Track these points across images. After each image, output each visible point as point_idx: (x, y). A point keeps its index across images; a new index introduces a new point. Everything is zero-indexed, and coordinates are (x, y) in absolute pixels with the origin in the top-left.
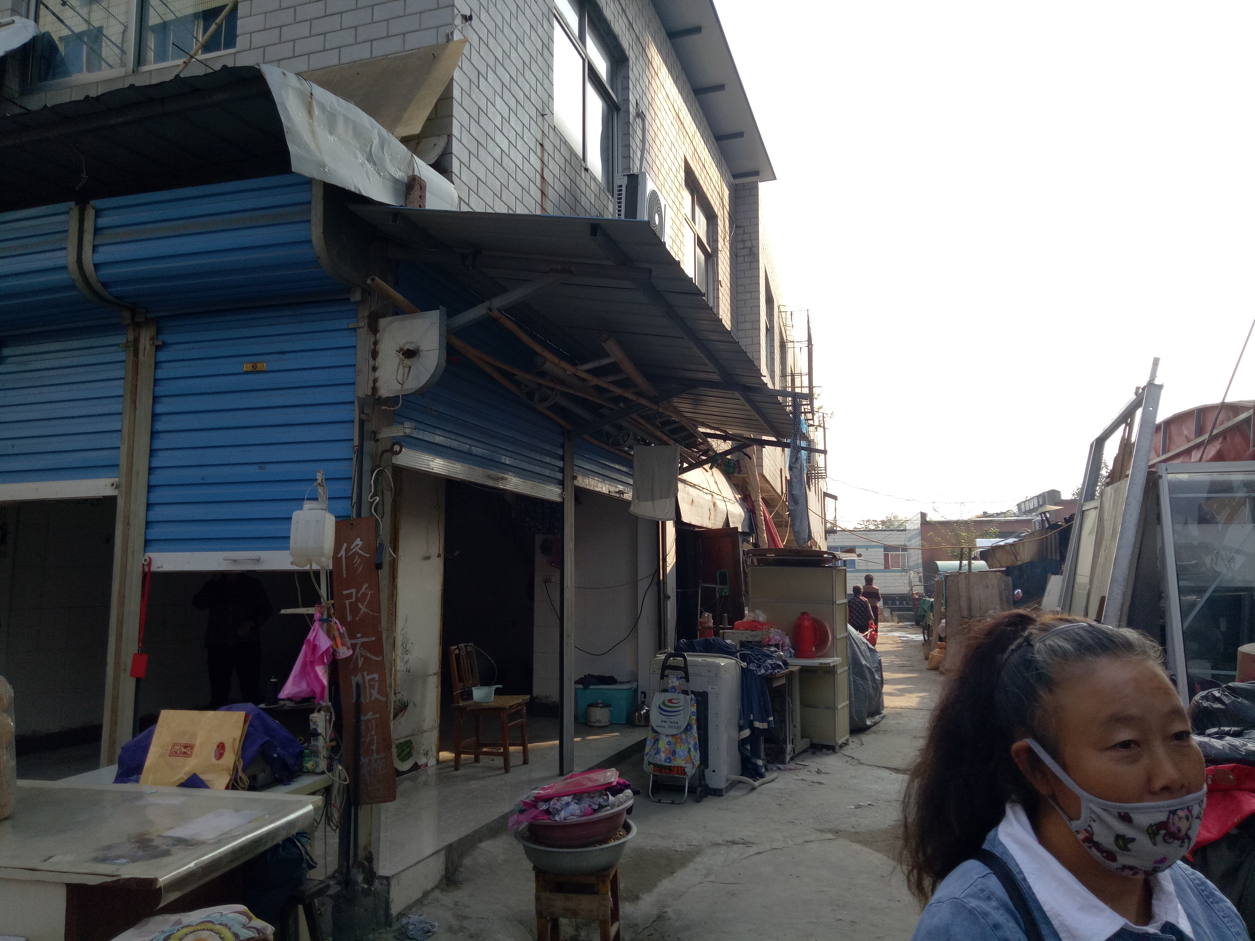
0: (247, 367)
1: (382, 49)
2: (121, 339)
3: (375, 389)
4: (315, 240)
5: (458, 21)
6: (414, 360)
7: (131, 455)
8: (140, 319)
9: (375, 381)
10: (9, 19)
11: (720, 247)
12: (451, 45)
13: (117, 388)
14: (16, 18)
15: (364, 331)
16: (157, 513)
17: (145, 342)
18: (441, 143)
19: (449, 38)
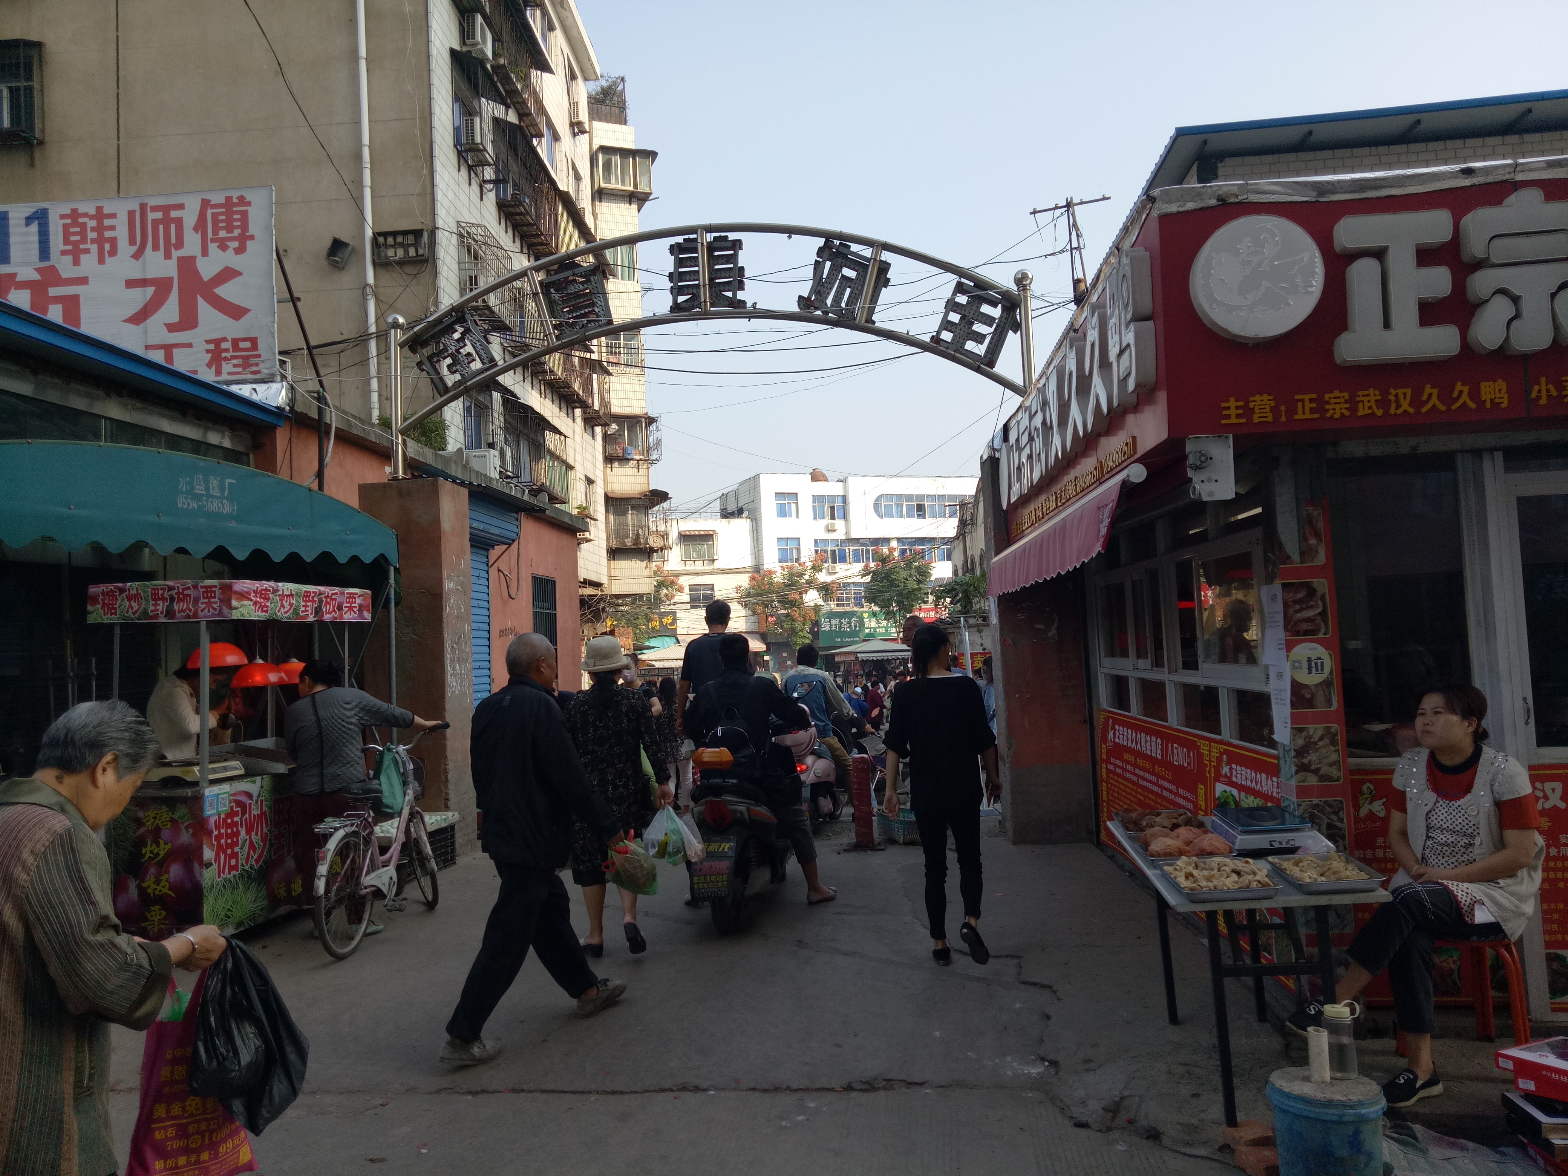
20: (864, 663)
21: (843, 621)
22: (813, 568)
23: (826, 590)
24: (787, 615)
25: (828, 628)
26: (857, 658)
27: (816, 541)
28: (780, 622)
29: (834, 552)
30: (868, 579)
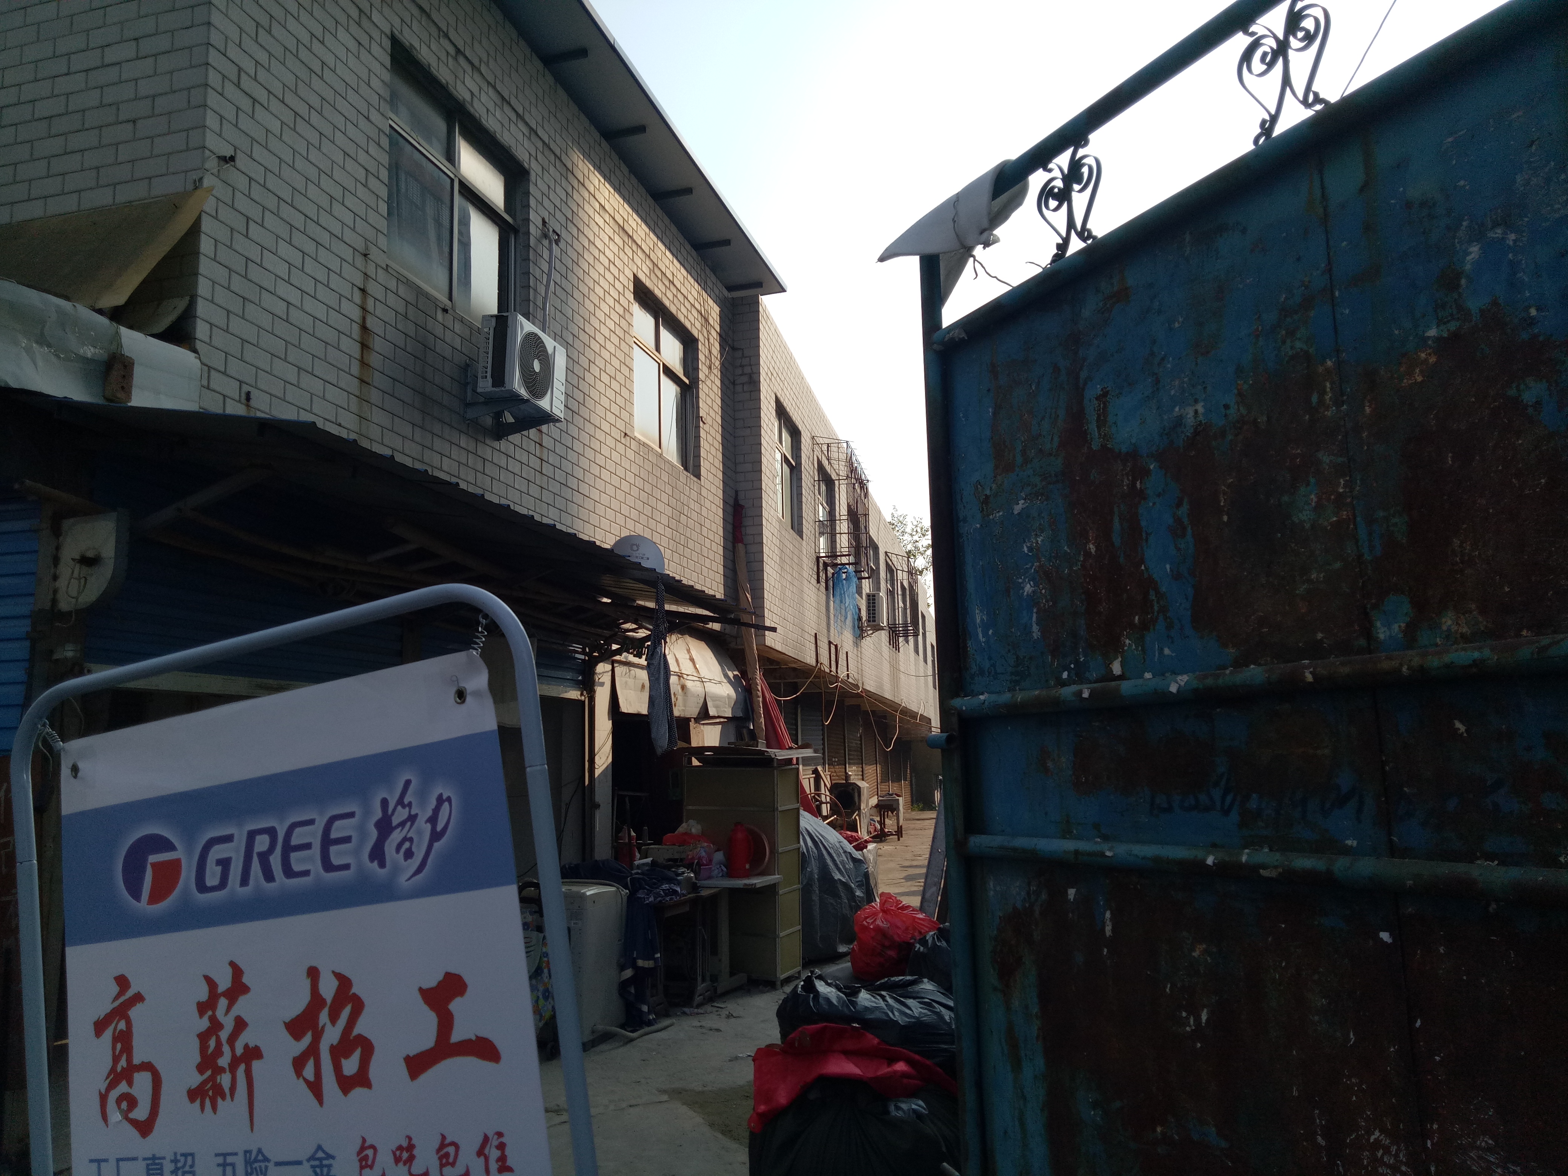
1: (125, 195)
3: (54, 601)
5: (212, 164)
6: (95, 568)
9: (55, 591)
11: (701, 376)
12: (198, 192)
15: (47, 533)
18: (181, 305)
19: (198, 184)
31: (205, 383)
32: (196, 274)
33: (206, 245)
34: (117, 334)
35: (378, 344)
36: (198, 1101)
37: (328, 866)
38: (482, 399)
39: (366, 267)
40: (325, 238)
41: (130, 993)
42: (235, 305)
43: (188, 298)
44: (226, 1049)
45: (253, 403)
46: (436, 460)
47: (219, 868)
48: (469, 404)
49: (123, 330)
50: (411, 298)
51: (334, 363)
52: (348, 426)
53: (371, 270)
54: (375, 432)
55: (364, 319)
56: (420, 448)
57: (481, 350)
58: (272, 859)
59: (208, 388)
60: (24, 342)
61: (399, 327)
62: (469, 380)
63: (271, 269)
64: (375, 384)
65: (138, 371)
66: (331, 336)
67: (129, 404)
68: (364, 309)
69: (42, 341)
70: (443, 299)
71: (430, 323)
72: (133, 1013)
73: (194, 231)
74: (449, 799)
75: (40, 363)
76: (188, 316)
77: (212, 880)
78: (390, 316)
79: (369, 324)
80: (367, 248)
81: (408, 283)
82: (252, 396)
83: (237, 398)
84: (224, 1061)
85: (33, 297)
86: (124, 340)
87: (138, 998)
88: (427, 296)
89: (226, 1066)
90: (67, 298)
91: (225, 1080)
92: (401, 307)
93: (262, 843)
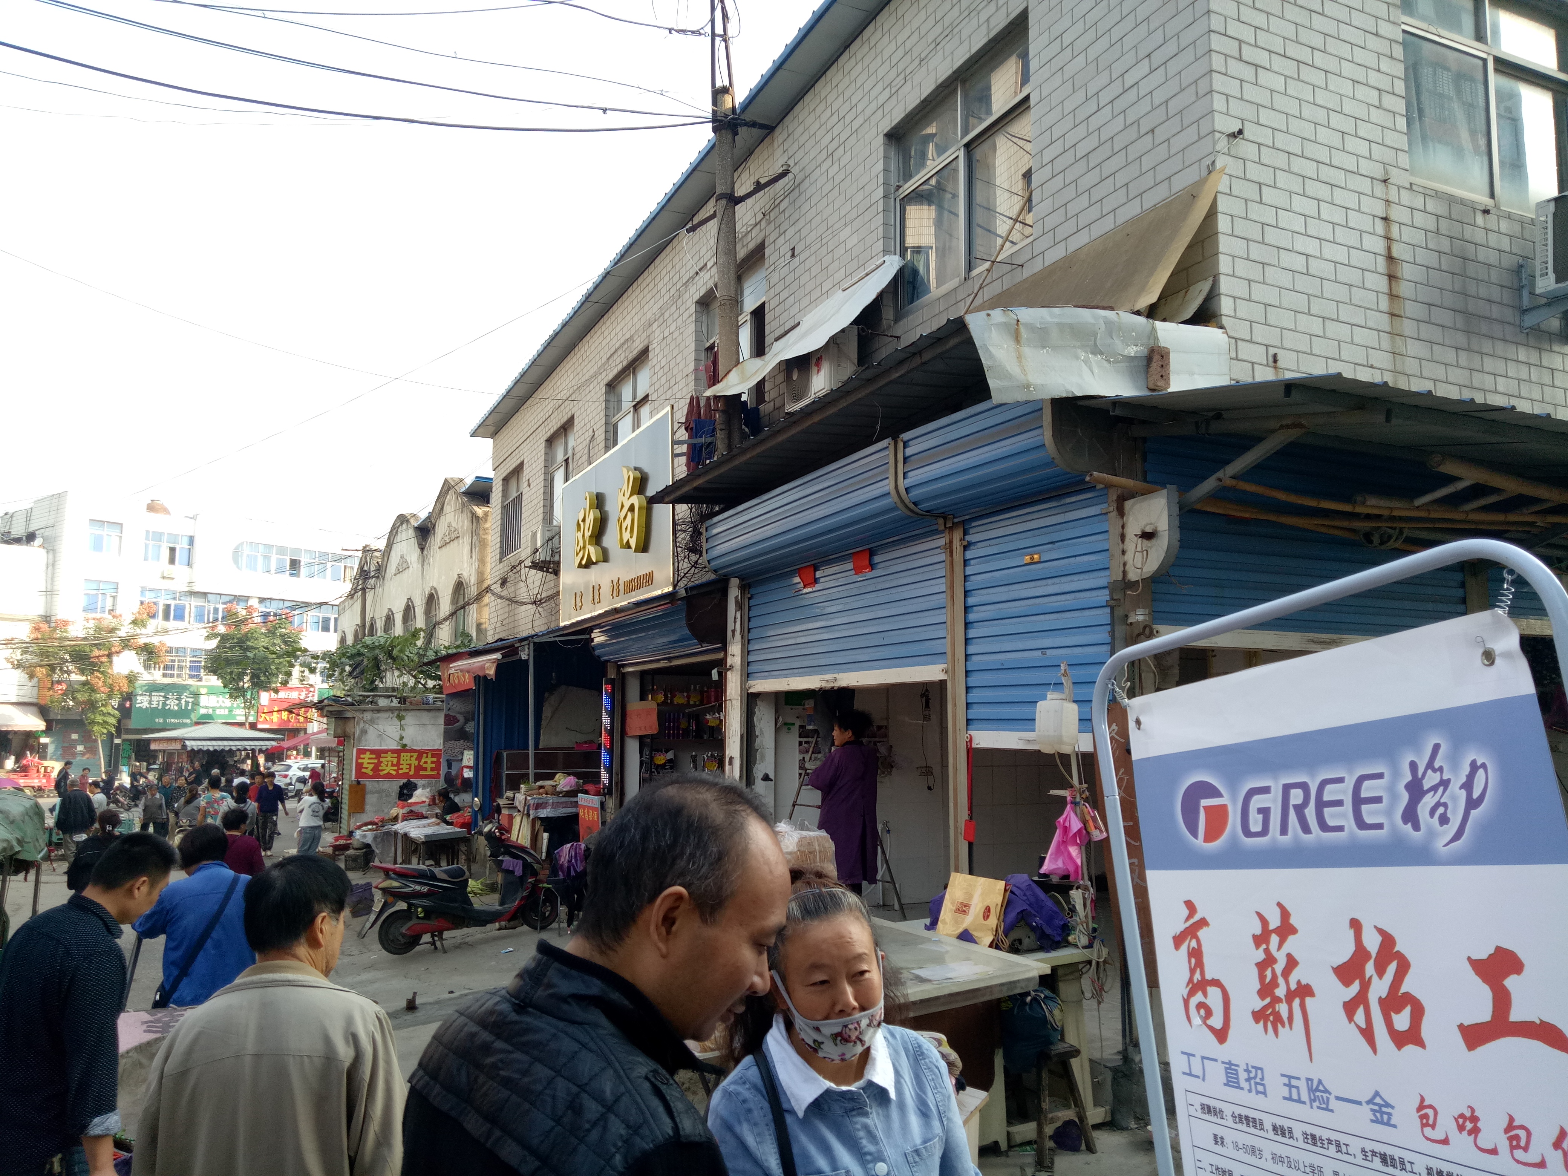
0: (1027, 559)
1: (1151, 200)
2: (942, 542)
3: (1124, 573)
4: (1047, 443)
5: (1222, 144)
6: (1153, 541)
7: (953, 644)
8: (949, 525)
9: (1125, 564)
10: (881, 261)
12: (1213, 176)
13: (941, 586)
14: (886, 258)
15: (1114, 515)
16: (975, 696)
17: (957, 545)
18: (1205, 287)
19: (1211, 168)
20: (193, 754)
21: (170, 695)
22: (134, 622)
23: (149, 653)
24: (85, 684)
25: (145, 705)
26: (184, 747)
27: (143, 590)
28: (71, 691)
29: (168, 607)
30: (213, 643)
31: (1233, 355)
32: (1217, 254)
33: (1223, 224)
34: (1154, 329)
35: (1406, 271)
36: (1262, 1023)
37: (1361, 824)
38: (1544, 301)
39: (1387, 194)
40: (1338, 177)
41: (1197, 918)
42: (1255, 272)
43: (1211, 279)
44: (1281, 980)
45: (1280, 364)
46: (1488, 381)
47: (1261, 816)
48: (1526, 310)
49: (1158, 324)
50: (1442, 210)
51: (1360, 304)
52: (1381, 366)
53: (1393, 195)
54: (1411, 366)
55: (1389, 249)
56: (1467, 372)
57: (1538, 245)
58: (1307, 811)
59: (1237, 359)
60: (1082, 355)
61: (1430, 246)
62: (1524, 282)
63: (1287, 227)
64: (1408, 315)
65: (1172, 357)
66: (1354, 276)
67: (1169, 390)
68: (1388, 238)
69: (1096, 351)
70: (1484, 200)
71: (1468, 231)
72: (1202, 933)
73: (1212, 214)
74: (1484, 766)
75: (1096, 371)
76: (1212, 295)
77: (1256, 825)
78: (1419, 237)
79: (1395, 254)
80: (1386, 172)
81: (1438, 195)
82: (1279, 357)
83: (1265, 362)
84: (1281, 992)
85: (1086, 315)
86: (1160, 334)
87: (1203, 923)
88: (1463, 202)
89: (1283, 998)
90: (1112, 308)
91: (1283, 1008)
92: (1431, 224)
93: (1297, 797)
